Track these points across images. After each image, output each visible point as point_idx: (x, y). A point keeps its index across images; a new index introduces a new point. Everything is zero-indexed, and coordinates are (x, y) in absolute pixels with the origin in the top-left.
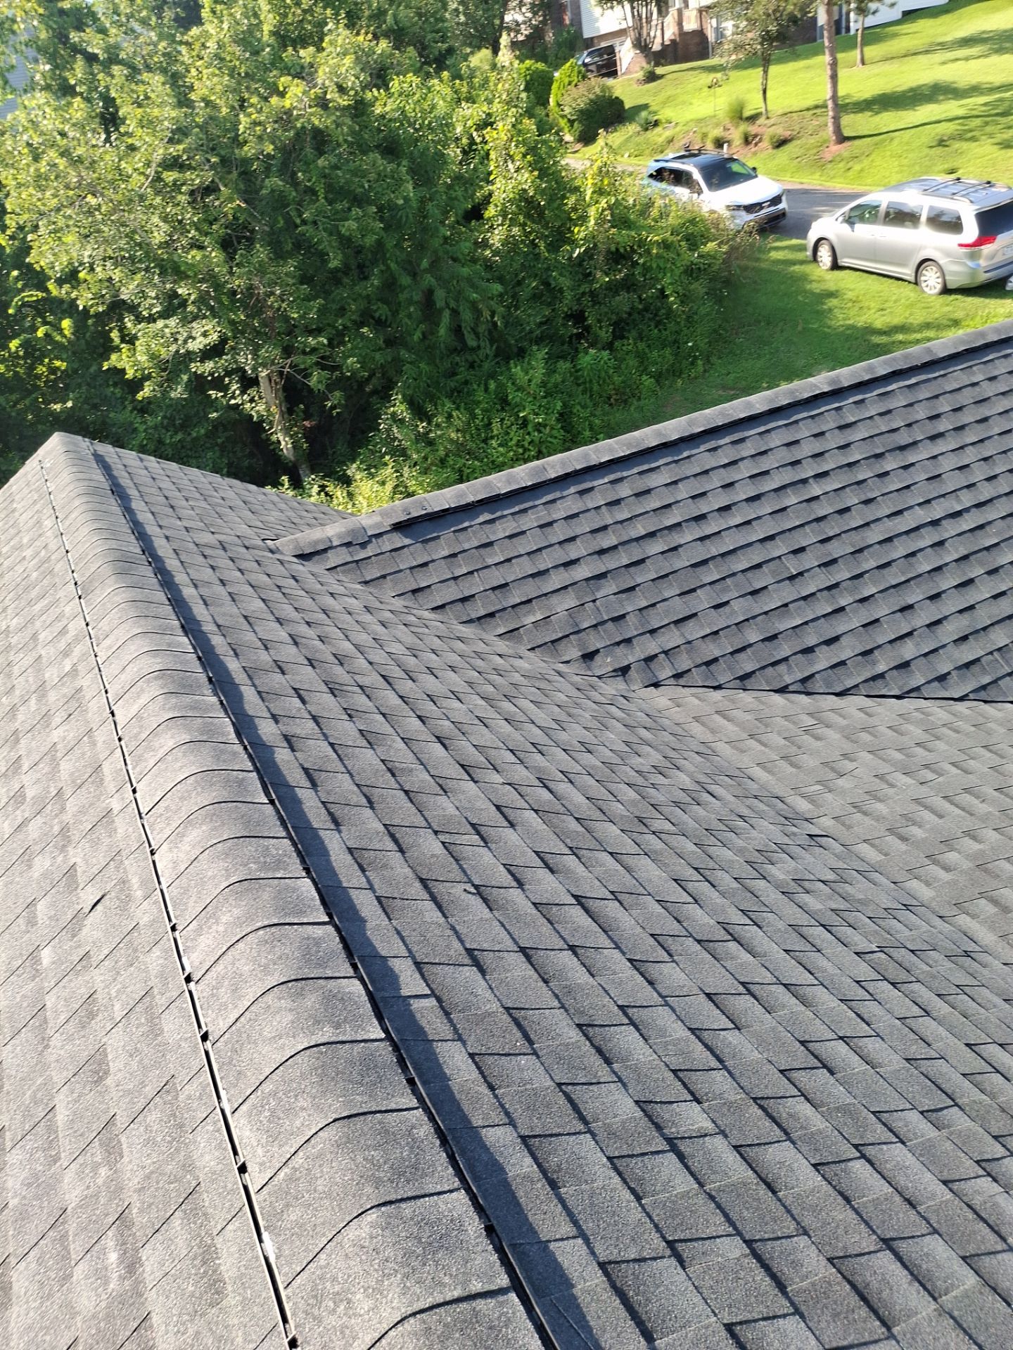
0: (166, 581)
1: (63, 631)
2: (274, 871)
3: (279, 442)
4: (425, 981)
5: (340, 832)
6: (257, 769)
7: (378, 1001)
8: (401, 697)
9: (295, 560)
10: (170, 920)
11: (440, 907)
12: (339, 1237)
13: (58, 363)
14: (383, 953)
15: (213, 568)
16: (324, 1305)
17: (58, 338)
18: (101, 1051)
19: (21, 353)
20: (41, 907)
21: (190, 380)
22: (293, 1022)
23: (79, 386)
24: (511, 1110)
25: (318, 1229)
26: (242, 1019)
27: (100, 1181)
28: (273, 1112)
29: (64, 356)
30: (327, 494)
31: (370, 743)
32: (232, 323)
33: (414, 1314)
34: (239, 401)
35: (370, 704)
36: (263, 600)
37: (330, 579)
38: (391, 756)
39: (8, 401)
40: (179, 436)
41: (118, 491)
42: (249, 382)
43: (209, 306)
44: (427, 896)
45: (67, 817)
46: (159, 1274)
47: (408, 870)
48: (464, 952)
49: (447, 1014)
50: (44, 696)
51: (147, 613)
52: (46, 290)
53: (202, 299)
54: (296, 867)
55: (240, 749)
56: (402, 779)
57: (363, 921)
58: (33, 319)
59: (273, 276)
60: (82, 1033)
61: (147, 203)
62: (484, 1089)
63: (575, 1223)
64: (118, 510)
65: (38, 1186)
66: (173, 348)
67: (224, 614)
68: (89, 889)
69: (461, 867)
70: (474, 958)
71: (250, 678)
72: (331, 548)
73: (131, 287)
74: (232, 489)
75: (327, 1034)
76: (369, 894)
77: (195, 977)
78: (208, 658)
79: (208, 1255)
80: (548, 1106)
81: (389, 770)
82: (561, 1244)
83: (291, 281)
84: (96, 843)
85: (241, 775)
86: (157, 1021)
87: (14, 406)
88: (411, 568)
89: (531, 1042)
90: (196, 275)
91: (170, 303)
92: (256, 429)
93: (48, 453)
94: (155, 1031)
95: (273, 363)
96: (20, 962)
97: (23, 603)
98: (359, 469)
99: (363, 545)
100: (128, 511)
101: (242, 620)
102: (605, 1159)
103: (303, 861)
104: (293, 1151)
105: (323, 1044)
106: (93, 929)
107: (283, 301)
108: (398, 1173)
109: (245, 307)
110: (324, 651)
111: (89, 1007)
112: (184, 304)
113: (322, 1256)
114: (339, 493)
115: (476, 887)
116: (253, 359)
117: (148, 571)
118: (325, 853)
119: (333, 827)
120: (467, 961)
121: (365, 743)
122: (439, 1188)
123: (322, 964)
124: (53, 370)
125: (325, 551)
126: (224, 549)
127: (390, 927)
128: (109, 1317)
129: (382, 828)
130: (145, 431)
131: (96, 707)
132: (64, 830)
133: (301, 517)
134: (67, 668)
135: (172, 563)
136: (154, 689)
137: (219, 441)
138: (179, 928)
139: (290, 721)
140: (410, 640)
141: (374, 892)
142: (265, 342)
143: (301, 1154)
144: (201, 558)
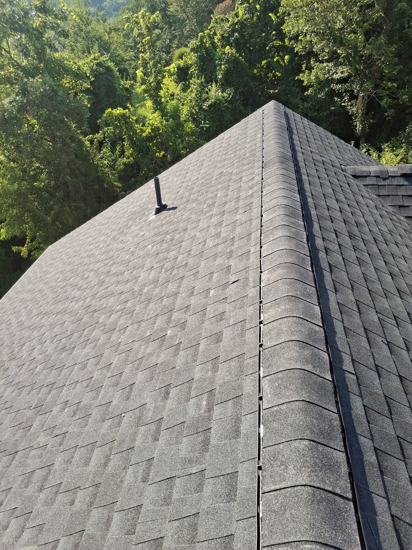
0: (298, 171)
1: (253, 179)
2: (306, 298)
3: (356, 126)
4: (354, 368)
5: (336, 294)
6: (311, 256)
7: (333, 366)
8: (379, 250)
9: (351, 177)
10: (260, 299)
11: (369, 342)
12: (290, 442)
13: (277, 73)
14: (340, 349)
15: (317, 170)
16: (276, 462)
17: (282, 63)
18: (221, 333)
19: (265, 66)
20: (215, 275)
21: (328, 91)
22: (297, 357)
23: (283, 84)
24: (374, 435)
25: (283, 435)
26: (278, 346)
27: (208, 376)
28: (279, 384)
29: (281, 71)
30: (368, 154)
31: (359, 264)
32: (356, 69)
33: (311, 486)
34: (346, 104)
35: (365, 248)
36: (333, 190)
37: (364, 189)
38: (367, 272)
39: (254, 85)
40: (315, 114)
41: (290, 130)
42: (353, 97)
43: (348, 61)
44: (365, 336)
45: (233, 248)
46: (218, 417)
47: (360, 321)
48: (374, 365)
49: (359, 385)
50: (238, 201)
51: (287, 181)
52: (284, 42)
53: (347, 57)
54: (315, 300)
55: (307, 246)
56: (369, 284)
57: (335, 333)
58: (274, 53)
59: (383, 51)
60: (216, 324)
61: (339, 9)
62: (365, 421)
63: (386, 492)
64: (287, 137)
65: (187, 366)
66: (326, 76)
67: (316, 191)
68: (233, 276)
69: (384, 331)
70: (378, 369)
71: (319, 220)
72: (369, 176)
73: (319, 46)
74: (333, 140)
75: (309, 368)
76: (341, 324)
77: (264, 323)
78: (305, 206)
79: (237, 420)
80: (390, 442)
81: (364, 278)
82: (377, 496)
83: (391, 55)
84: (241, 261)
85: (304, 256)
86: (244, 332)
87: (256, 87)
88: (403, 196)
89: (391, 414)
90: (349, 45)
91: (332, 56)
92: (349, 118)
93: (268, 108)
94: (242, 335)
95: (368, 91)
96: (202, 291)
97: (241, 164)
98: (388, 146)
99: (384, 179)
100: (291, 138)
101: (322, 195)
102: (408, 476)
103: (318, 299)
104: (282, 402)
105: (307, 371)
106: (231, 290)
107: (383, 63)
108: (321, 433)
109: (365, 62)
110: (352, 219)
111: (221, 316)
112: (338, 57)
113: (281, 445)
114: (375, 155)
115: (388, 342)
116: (359, 87)
117: (292, 164)
118: (328, 300)
119: (334, 291)
120: (374, 369)
121: (357, 263)
122: (335, 447)
123: (315, 341)
124: (275, 76)
125: (366, 177)
126: (324, 164)
127: (346, 340)
128: (198, 421)
129: (354, 300)
130: (302, 109)
131: (256, 211)
132: (231, 252)
133: (359, 160)
134: (250, 194)
135: (302, 164)
136: (281, 212)
137: (331, 120)
138: (263, 303)
139: (329, 243)
140: (391, 227)
141: (343, 324)
142: (367, 81)
143: (285, 405)
144: (313, 165)
